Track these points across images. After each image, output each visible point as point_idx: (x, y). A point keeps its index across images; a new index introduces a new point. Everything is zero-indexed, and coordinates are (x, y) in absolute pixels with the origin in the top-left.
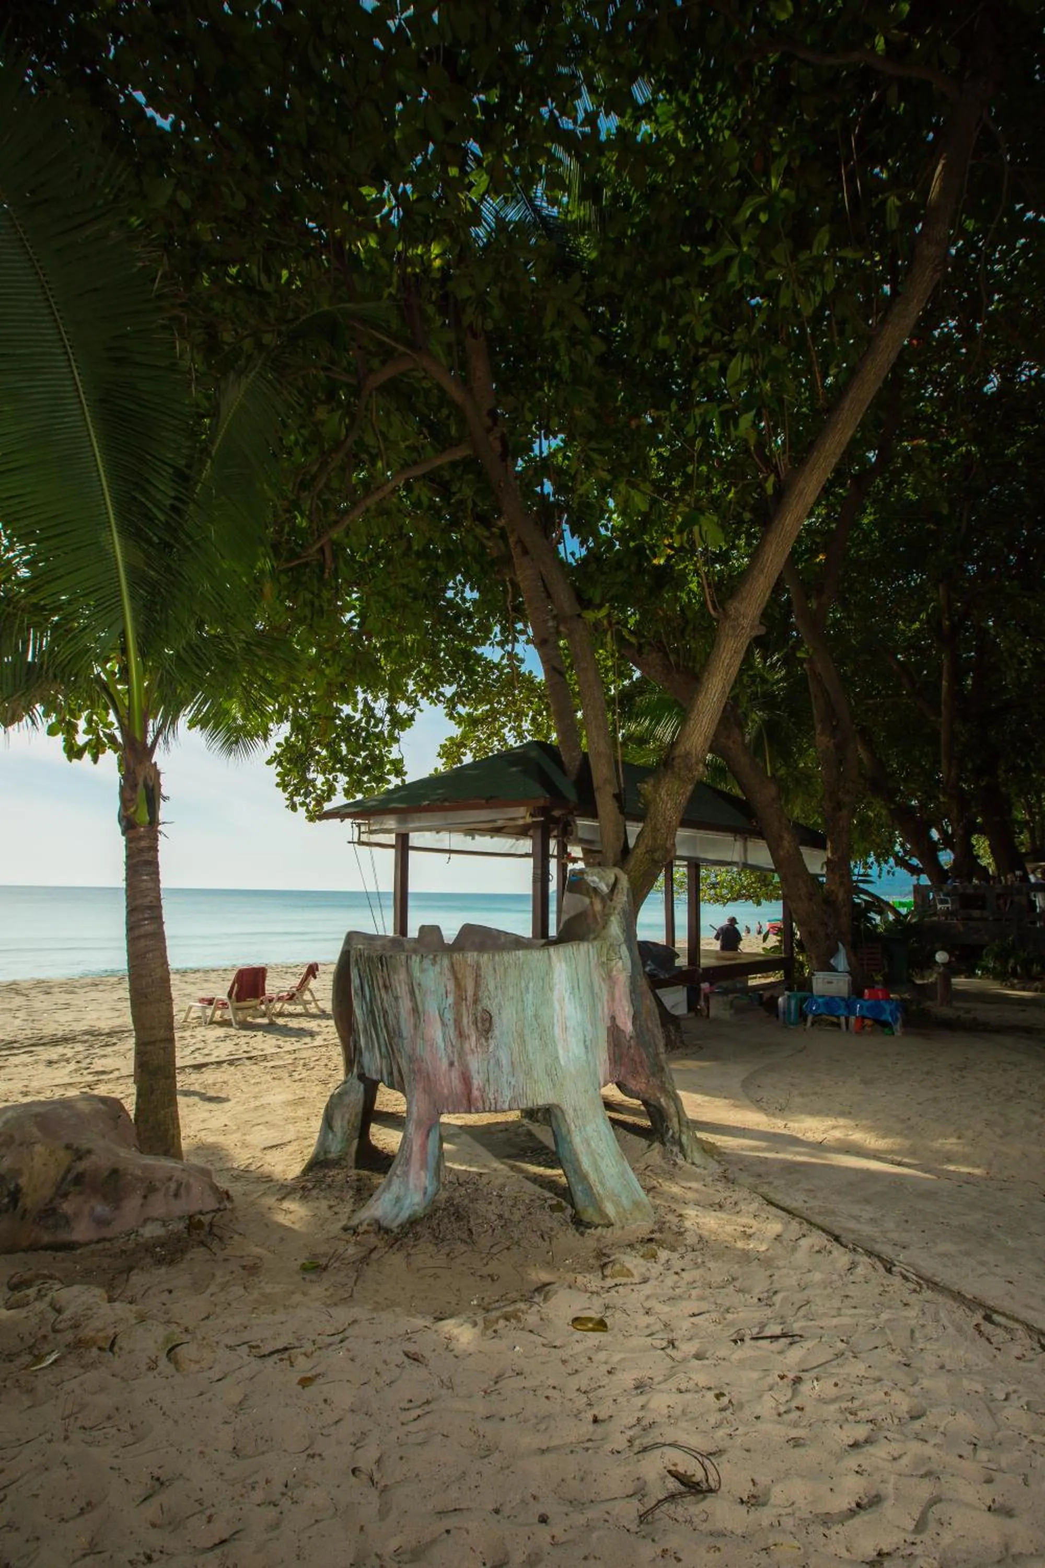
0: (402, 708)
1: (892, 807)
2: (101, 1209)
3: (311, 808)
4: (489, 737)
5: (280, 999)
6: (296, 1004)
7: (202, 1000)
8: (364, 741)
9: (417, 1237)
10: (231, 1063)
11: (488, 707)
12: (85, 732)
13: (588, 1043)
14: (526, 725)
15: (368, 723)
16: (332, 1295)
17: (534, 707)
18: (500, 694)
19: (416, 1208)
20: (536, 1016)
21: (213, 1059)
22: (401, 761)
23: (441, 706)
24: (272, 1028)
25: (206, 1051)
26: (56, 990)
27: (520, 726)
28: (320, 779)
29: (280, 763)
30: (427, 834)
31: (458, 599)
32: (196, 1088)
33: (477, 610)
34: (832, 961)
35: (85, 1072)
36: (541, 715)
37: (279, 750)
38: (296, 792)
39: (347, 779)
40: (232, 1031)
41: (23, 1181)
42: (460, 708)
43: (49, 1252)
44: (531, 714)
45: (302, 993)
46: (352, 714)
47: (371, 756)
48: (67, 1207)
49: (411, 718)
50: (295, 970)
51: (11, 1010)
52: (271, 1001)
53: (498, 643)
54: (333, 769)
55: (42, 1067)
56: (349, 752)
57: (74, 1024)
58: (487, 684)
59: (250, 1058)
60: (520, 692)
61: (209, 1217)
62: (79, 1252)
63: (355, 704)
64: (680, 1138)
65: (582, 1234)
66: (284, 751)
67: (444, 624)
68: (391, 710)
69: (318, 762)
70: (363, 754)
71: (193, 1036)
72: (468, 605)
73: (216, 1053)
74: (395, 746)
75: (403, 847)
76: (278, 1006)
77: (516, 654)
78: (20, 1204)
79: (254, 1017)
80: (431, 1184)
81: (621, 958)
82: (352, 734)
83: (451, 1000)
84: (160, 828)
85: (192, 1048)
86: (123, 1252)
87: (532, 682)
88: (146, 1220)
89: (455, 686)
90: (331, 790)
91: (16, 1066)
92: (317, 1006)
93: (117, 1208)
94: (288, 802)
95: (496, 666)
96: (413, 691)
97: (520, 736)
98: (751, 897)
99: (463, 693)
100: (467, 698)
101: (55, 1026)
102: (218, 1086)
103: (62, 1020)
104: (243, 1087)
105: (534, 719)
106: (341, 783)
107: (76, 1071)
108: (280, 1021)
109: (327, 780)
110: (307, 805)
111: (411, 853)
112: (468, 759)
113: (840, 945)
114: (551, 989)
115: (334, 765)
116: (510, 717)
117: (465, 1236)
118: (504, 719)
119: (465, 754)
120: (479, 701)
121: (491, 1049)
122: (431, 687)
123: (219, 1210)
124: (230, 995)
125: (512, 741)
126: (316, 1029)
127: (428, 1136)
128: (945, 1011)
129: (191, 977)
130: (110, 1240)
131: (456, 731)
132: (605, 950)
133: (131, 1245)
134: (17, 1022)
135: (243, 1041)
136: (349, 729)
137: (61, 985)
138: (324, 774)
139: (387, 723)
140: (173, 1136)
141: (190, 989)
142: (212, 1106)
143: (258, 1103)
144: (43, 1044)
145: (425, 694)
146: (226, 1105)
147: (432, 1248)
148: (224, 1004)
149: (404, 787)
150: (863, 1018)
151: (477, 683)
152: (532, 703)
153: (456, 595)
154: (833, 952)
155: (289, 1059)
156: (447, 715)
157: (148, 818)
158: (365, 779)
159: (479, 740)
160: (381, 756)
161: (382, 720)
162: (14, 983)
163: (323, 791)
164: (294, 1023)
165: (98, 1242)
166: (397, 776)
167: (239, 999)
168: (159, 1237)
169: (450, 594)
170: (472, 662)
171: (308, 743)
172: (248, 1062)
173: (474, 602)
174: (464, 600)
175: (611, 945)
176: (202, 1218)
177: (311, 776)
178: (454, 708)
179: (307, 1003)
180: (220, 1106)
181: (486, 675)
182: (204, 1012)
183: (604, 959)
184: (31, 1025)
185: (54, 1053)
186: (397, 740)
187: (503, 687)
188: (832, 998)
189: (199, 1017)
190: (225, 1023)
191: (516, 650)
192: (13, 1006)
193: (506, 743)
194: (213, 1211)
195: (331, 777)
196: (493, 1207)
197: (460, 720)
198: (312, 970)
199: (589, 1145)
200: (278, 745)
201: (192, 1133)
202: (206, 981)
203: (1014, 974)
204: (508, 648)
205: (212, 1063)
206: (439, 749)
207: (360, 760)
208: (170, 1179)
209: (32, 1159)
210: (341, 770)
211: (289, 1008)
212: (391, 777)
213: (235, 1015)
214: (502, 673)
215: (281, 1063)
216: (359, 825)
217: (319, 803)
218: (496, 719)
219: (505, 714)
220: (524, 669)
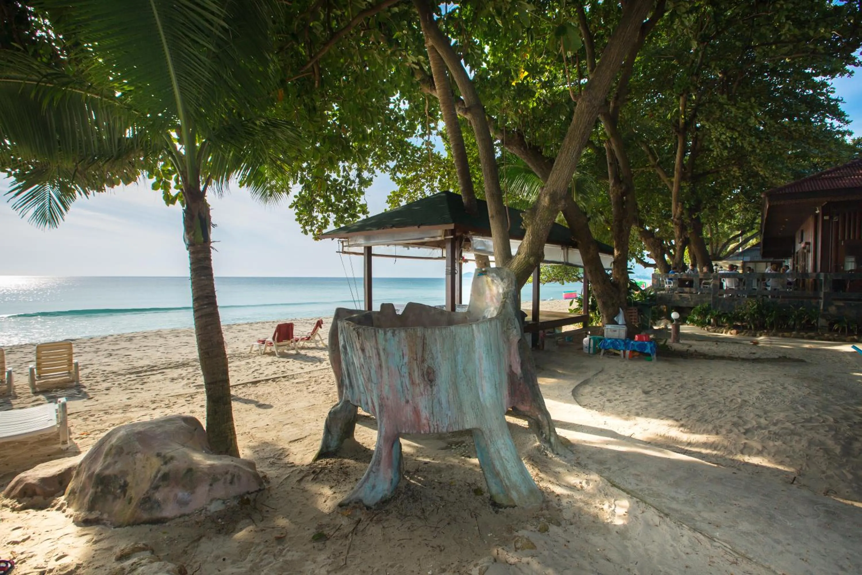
0: (366, 175)
1: (641, 230)
2: (182, 494)
3: (315, 232)
4: (415, 191)
5: (302, 339)
6: (311, 342)
7: (259, 341)
8: (344, 194)
9: (388, 512)
10: (274, 380)
11: (414, 173)
12: (175, 188)
13: (497, 386)
14: (436, 184)
15: (346, 183)
16: (333, 562)
17: (441, 173)
18: (421, 166)
19: (386, 492)
20: (465, 370)
21: (262, 377)
22: (366, 205)
23: (387, 173)
24: (297, 357)
25: (260, 372)
26: (181, 334)
27: (433, 185)
28: (320, 216)
29: (297, 207)
30: (382, 247)
31: (396, 110)
32: (252, 397)
33: (409, 116)
34: (615, 319)
35: (192, 385)
36: (444, 178)
37: (296, 200)
38: (306, 224)
39: (335, 216)
40: (276, 359)
41: (129, 479)
42: (398, 174)
43: (147, 525)
44: (439, 177)
45: (314, 336)
46: (337, 178)
47: (349, 203)
48: (158, 496)
49: (371, 180)
50: (311, 321)
51: (156, 347)
52: (297, 341)
53: (420, 136)
54: (327, 210)
55: (167, 382)
56: (336, 200)
57: (189, 355)
58: (414, 160)
59: (284, 377)
60: (433, 165)
61: (253, 496)
62: (167, 524)
63: (339, 172)
64: (550, 439)
65: (497, 512)
66: (298, 200)
67: (388, 125)
68: (359, 176)
69: (318, 206)
70: (344, 201)
71: (254, 362)
72: (402, 113)
73: (266, 373)
74: (362, 196)
75: (369, 253)
76: (301, 343)
77: (431, 142)
78: (127, 494)
79: (288, 350)
80: (395, 477)
81: (515, 328)
82: (337, 190)
83: (406, 359)
84: (212, 245)
85: (253, 370)
86: (197, 523)
87: (439, 158)
88: (212, 501)
89: (395, 161)
90: (326, 222)
91: (153, 382)
92: (323, 343)
93: (193, 493)
94: (302, 230)
95: (419, 149)
96: (371, 165)
97: (432, 190)
98: (558, 280)
99: (400, 165)
100: (403, 169)
101: (179, 356)
102: (265, 395)
103: (183, 352)
104: (280, 397)
105: (440, 180)
106: (332, 218)
107: (187, 384)
108: (303, 352)
109: (324, 217)
110: (314, 231)
111: (373, 257)
112: (403, 203)
113: (621, 310)
114: (474, 352)
115: (327, 208)
116: (427, 179)
117: (419, 514)
118: (423, 181)
119: (401, 201)
120: (410, 170)
121: (434, 393)
122: (381, 162)
123: (260, 490)
124: (274, 338)
125: (428, 194)
126: (322, 357)
127: (392, 446)
128: (677, 346)
129: (255, 326)
130: (188, 515)
131: (397, 188)
132: (505, 323)
133: (202, 517)
134: (159, 354)
135: (282, 364)
136: (335, 187)
137: (184, 332)
138: (322, 213)
139: (357, 183)
140: (231, 440)
141: (254, 333)
142: (261, 410)
143: (287, 409)
144: (171, 368)
145: (378, 166)
146: (269, 411)
147: (398, 523)
148: (271, 343)
149: (368, 219)
150: (634, 351)
151: (407, 159)
152: (439, 171)
153: (395, 106)
154: (617, 313)
155: (306, 377)
156: (391, 178)
157: (202, 239)
158: (346, 215)
159: (410, 193)
160: (354, 203)
161: (354, 182)
162: (159, 331)
163: (322, 223)
164: (310, 353)
165: (180, 517)
166: (363, 214)
167: (279, 340)
168: (220, 511)
169: (391, 106)
170: (405, 147)
171: (312, 196)
172: (283, 379)
173: (406, 111)
174: (400, 110)
175: (509, 319)
176: (249, 496)
177: (315, 214)
178: (395, 174)
179: (317, 341)
180: (265, 411)
181: (413, 155)
182: (260, 348)
183: (505, 329)
184: (166, 355)
185: (175, 373)
186: (363, 193)
187: (422, 161)
188: (616, 340)
189: (258, 350)
190: (272, 354)
191: (430, 140)
192: (158, 344)
193: (425, 195)
194: (256, 491)
195: (326, 215)
196: (436, 491)
197: (398, 181)
198: (319, 324)
199: (499, 453)
200: (296, 197)
201: (247, 431)
202: (263, 328)
203: (709, 323)
204: (426, 138)
205: (263, 381)
206: (387, 198)
207: (342, 205)
208: (227, 473)
209: (135, 464)
210: (332, 211)
211: (307, 344)
212: (360, 215)
213: (277, 350)
214: (422, 154)
215: (301, 380)
216: (342, 242)
217: (320, 230)
218: (419, 181)
219: (424, 178)
220: (435, 151)
